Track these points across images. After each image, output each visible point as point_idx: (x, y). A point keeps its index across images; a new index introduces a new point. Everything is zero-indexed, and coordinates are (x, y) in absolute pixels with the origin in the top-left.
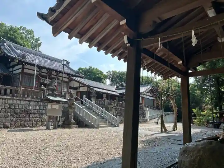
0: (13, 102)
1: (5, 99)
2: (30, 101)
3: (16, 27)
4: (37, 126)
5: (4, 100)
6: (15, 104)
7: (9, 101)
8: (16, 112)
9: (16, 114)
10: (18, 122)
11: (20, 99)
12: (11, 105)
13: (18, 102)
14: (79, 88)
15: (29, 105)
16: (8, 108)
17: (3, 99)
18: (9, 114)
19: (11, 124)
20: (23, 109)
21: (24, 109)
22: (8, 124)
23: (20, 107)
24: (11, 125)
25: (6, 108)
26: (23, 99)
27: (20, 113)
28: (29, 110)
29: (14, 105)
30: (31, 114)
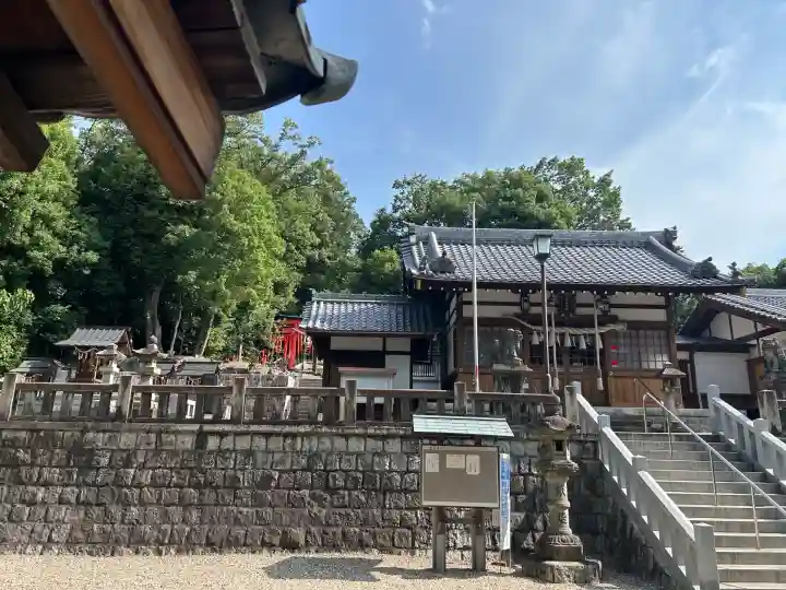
0: (321, 446)
1: (294, 436)
2: (384, 438)
3: (522, 169)
4: (413, 547)
5: (289, 441)
6: (327, 455)
7: (306, 442)
8: (331, 484)
9: (333, 491)
10: (337, 525)
11: (347, 431)
12: (313, 456)
13: (340, 443)
14: (755, 342)
15: (382, 454)
16: (303, 470)
17: (286, 436)
18: (306, 492)
19: (308, 532)
20: (357, 470)
21: (363, 472)
22: (299, 534)
23: (345, 466)
24: (309, 538)
25: (295, 471)
26: (357, 431)
27: (345, 488)
28: (382, 474)
29: (324, 455)
30: (392, 491)
